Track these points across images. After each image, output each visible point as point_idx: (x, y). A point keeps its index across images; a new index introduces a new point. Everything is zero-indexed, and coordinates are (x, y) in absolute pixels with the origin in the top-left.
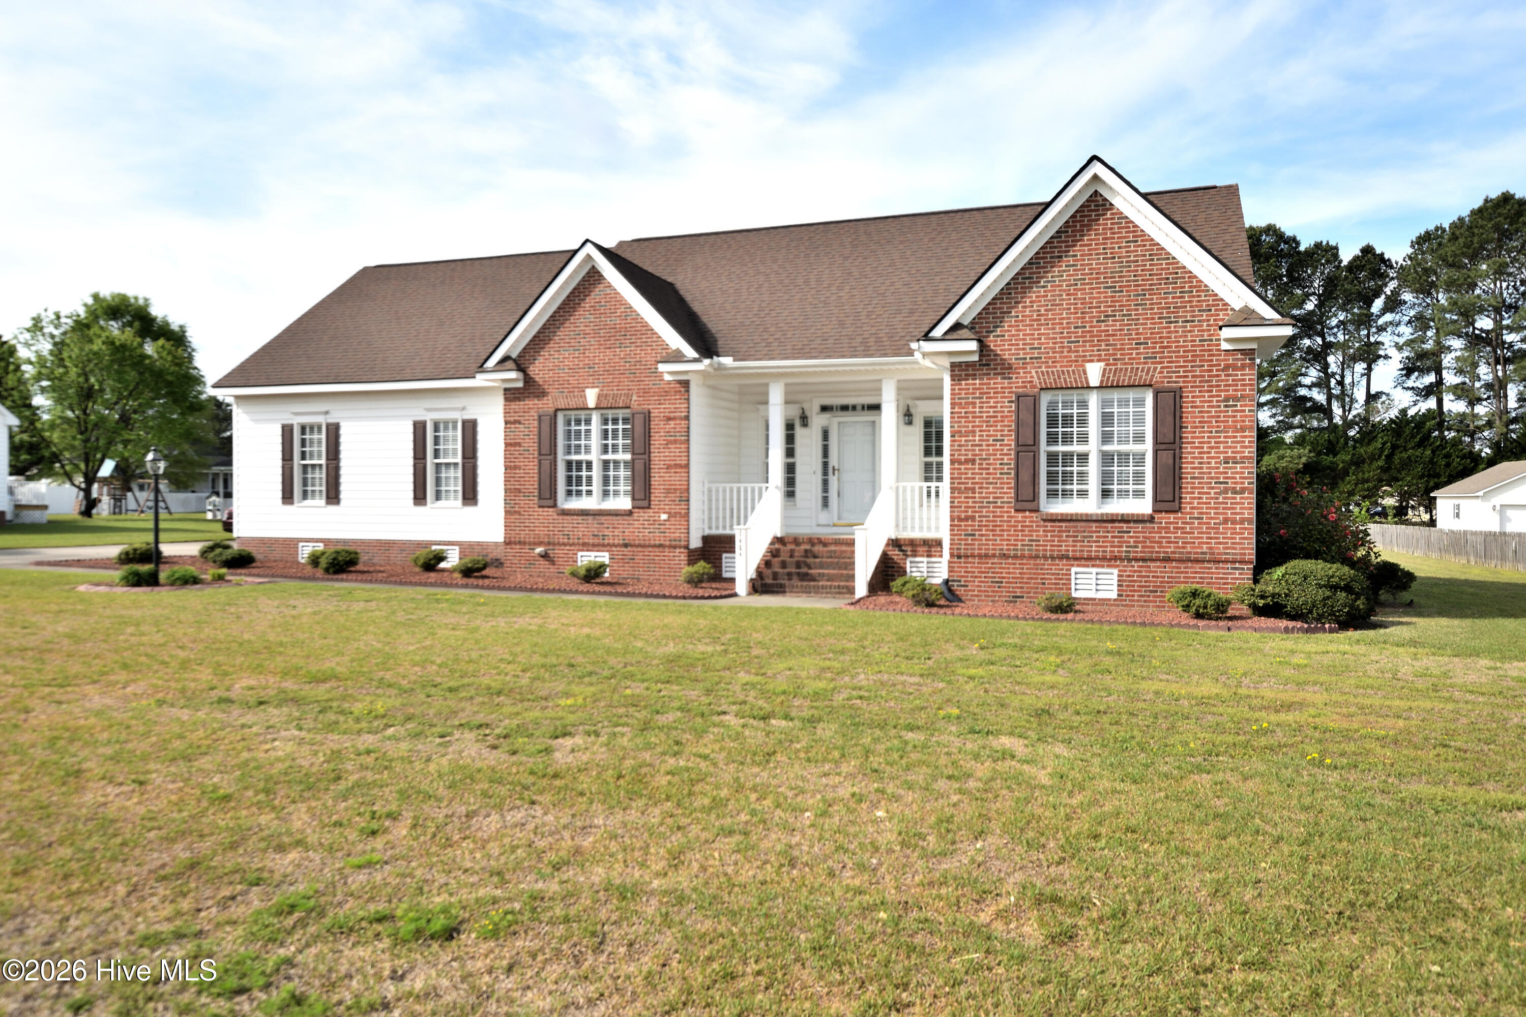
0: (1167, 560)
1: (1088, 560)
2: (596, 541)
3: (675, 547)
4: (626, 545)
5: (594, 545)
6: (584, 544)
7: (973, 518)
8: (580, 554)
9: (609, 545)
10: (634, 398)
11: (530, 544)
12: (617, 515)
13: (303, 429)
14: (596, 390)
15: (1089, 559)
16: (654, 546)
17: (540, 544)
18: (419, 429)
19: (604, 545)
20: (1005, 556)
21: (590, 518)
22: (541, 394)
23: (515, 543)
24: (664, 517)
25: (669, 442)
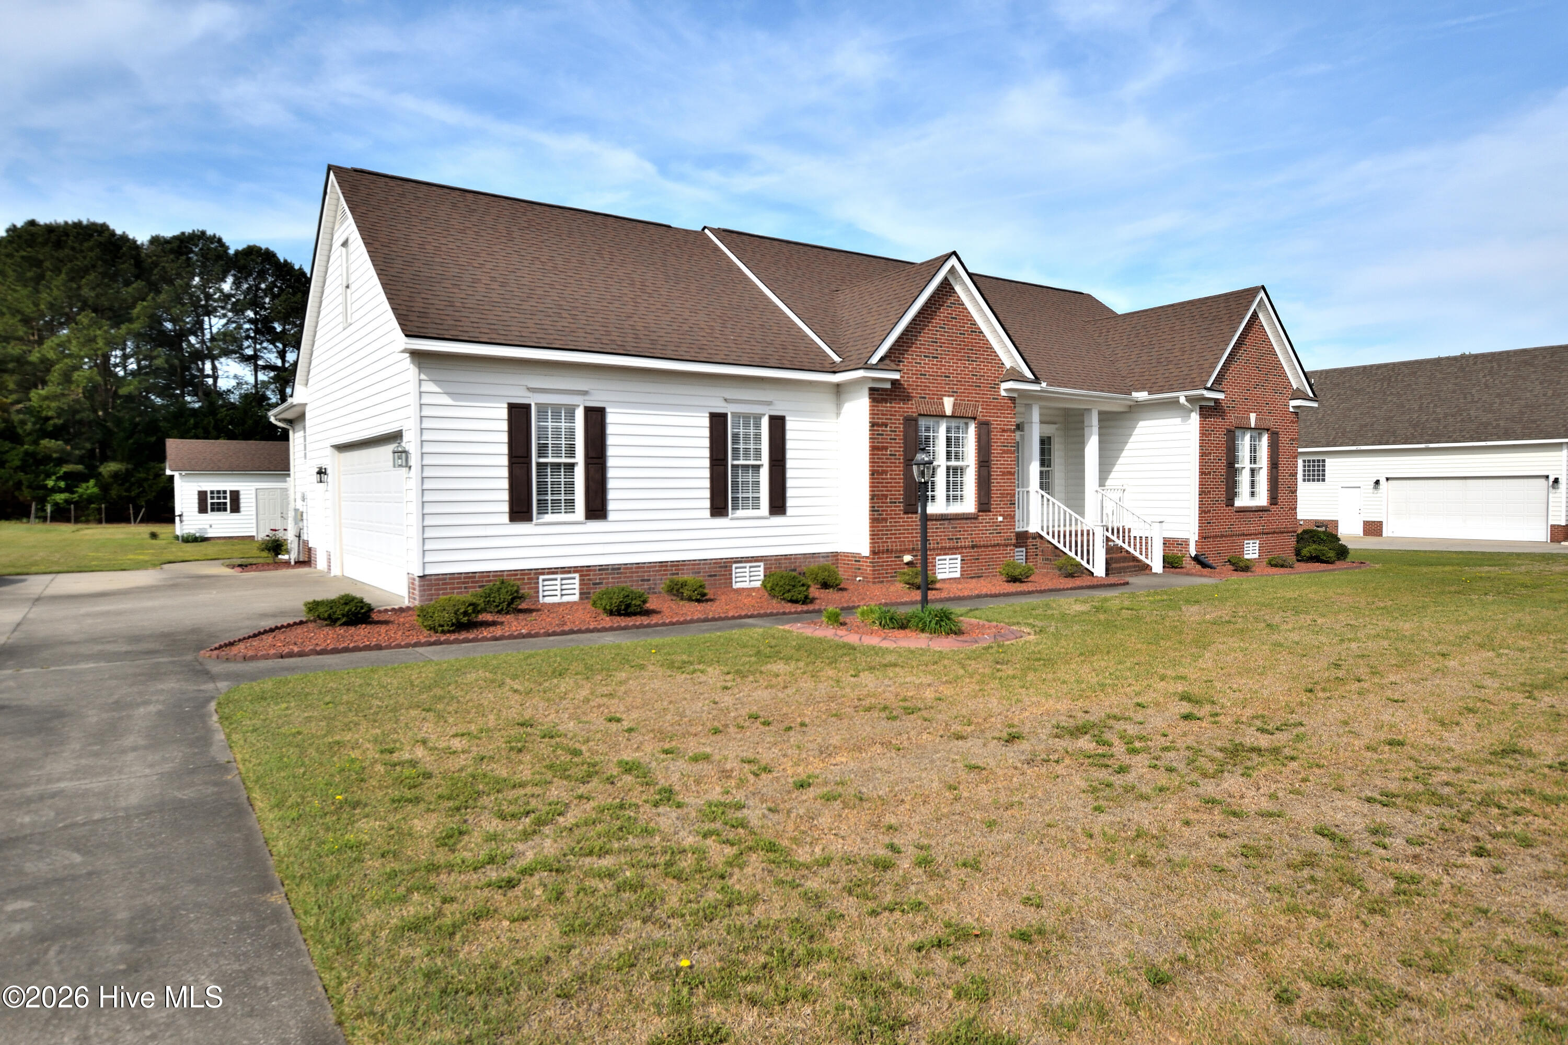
0: (1274, 533)
1: (1249, 536)
2: (952, 545)
3: (1007, 546)
4: (973, 547)
5: (950, 548)
6: (942, 549)
7: (1209, 511)
8: (938, 558)
9: (961, 547)
10: (980, 410)
11: (896, 551)
12: (967, 519)
13: (542, 409)
14: (952, 399)
15: (1251, 535)
16: (994, 546)
17: (908, 551)
18: (718, 422)
19: (957, 548)
20: (1222, 536)
21: (946, 522)
22: (907, 398)
23: (883, 553)
24: (1000, 519)
25: (1004, 452)
